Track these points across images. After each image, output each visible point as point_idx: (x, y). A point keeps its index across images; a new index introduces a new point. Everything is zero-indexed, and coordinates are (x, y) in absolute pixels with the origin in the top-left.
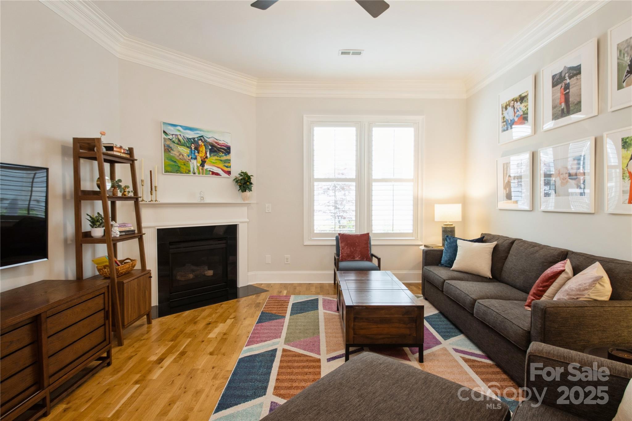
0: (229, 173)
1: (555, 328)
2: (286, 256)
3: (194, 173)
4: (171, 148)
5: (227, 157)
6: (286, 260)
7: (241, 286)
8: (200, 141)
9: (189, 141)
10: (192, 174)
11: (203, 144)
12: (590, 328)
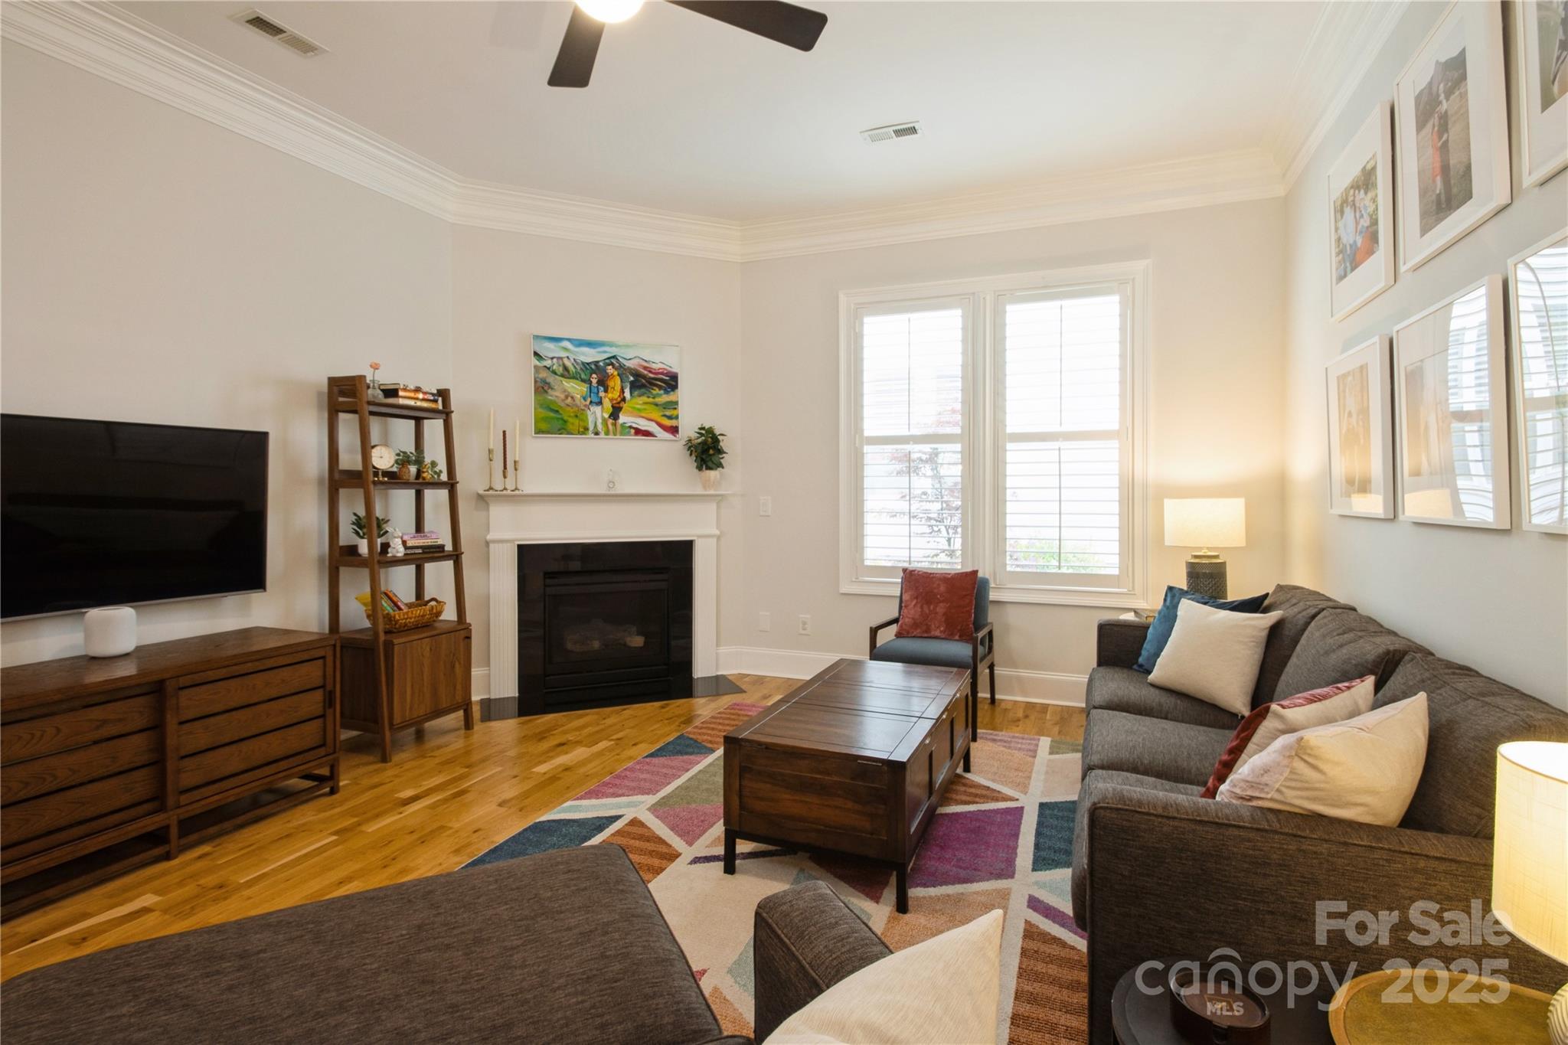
0: (674, 430)
1: (1121, 874)
2: (801, 616)
3: (597, 434)
4: (548, 384)
5: (671, 397)
6: (801, 625)
7: (700, 676)
8: (610, 367)
9: (587, 369)
10: (593, 435)
11: (616, 373)
12: (1245, 899)
